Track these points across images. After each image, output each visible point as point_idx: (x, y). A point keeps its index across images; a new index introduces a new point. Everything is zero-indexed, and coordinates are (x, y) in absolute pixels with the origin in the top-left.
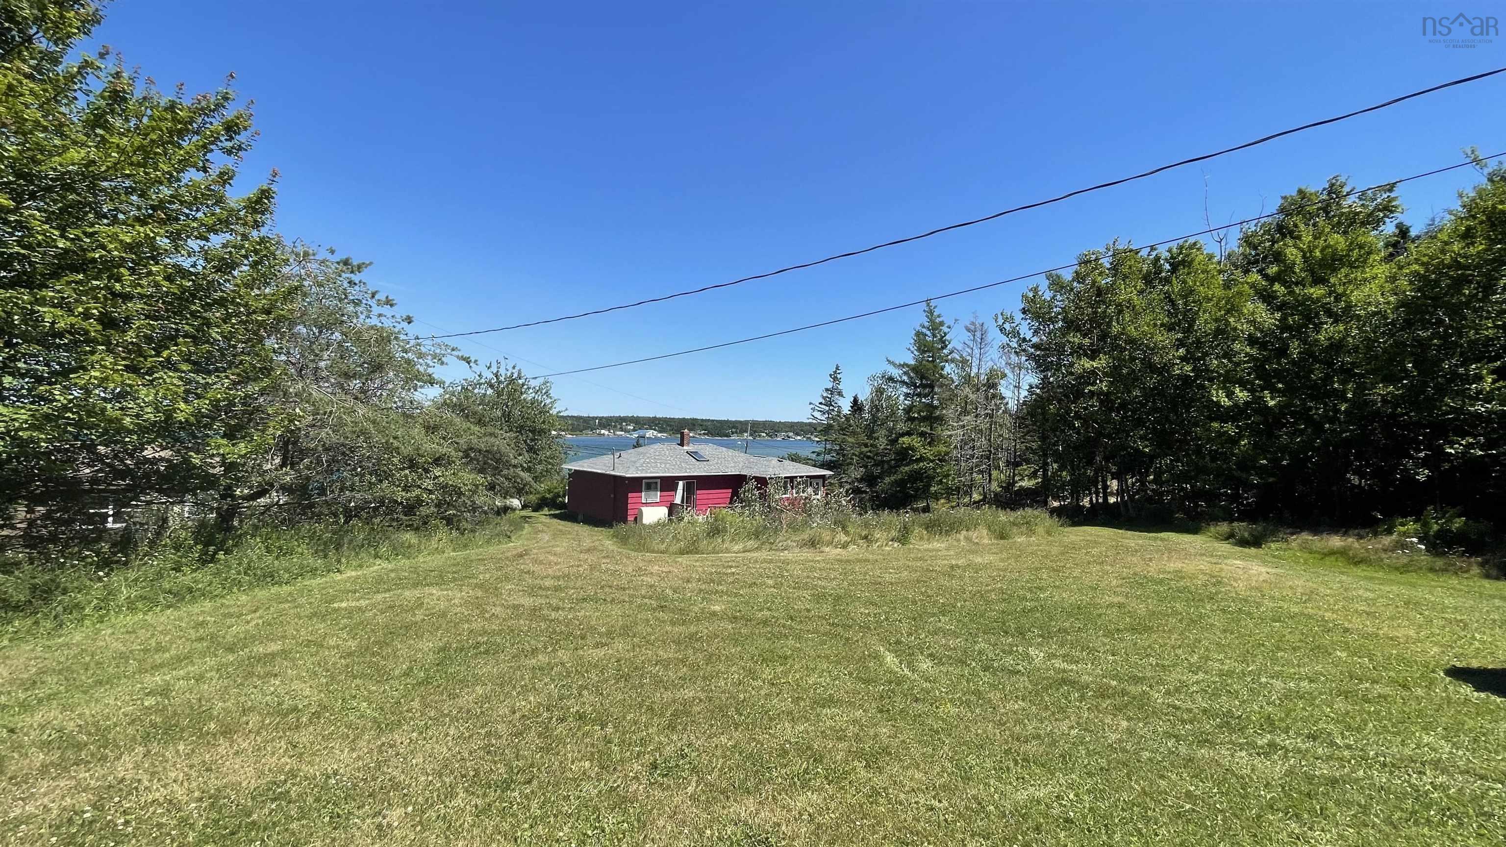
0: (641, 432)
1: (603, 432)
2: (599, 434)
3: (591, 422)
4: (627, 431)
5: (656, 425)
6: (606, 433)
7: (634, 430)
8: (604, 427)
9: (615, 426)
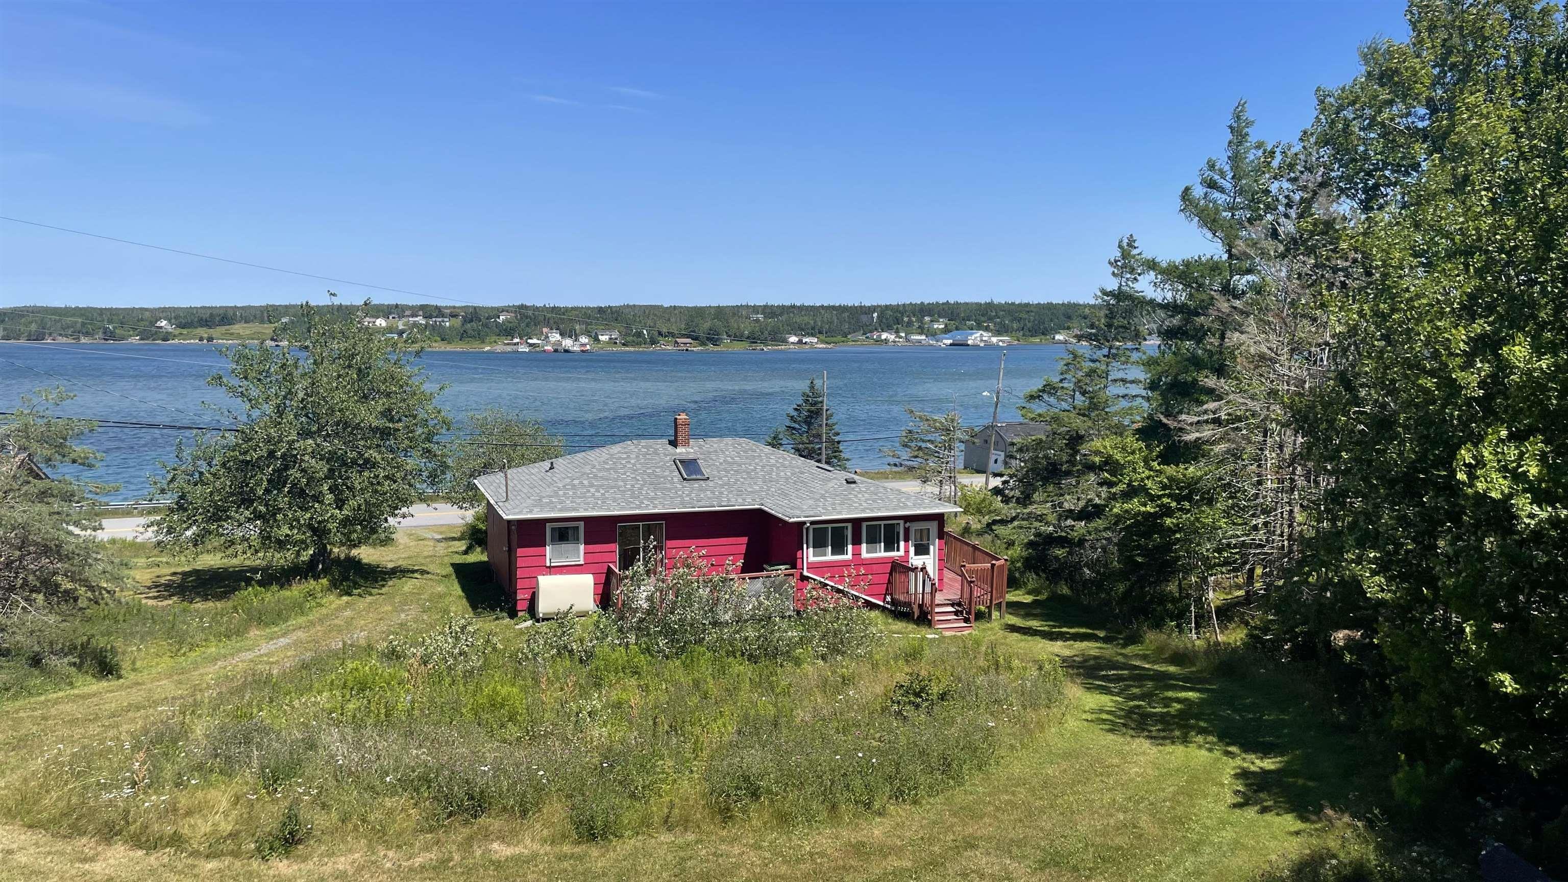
0: (959, 336)
1: (884, 336)
2: (879, 341)
3: (864, 318)
4: (932, 334)
5: (990, 319)
6: (892, 337)
7: (946, 331)
8: (888, 328)
9: (910, 323)
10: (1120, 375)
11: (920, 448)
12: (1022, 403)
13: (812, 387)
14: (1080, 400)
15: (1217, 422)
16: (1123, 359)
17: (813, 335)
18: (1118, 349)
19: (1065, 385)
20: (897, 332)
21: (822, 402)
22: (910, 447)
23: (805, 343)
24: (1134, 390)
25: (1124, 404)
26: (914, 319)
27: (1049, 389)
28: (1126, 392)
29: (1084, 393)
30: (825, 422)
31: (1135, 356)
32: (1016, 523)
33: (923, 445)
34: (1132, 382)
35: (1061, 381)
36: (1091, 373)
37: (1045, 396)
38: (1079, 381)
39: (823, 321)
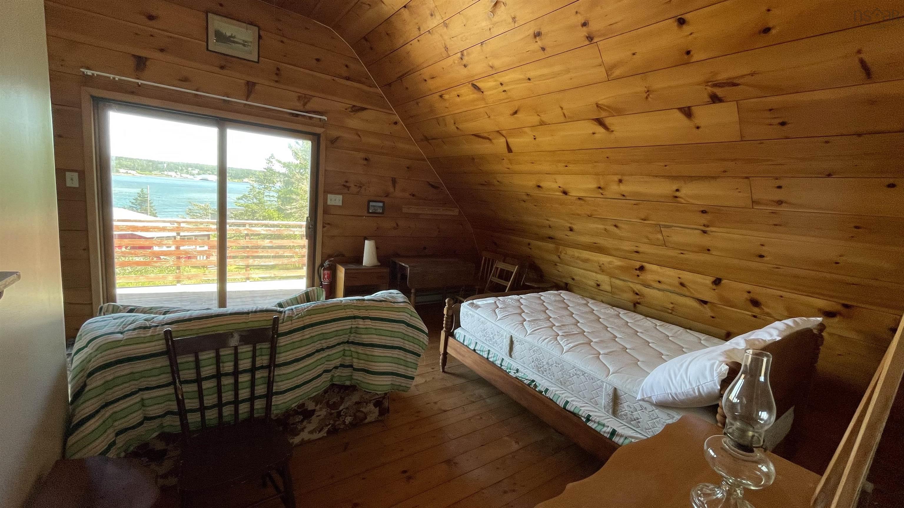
1: (170, 174)
2: (168, 175)
3: (159, 166)
4: (192, 175)
6: (174, 175)
8: (171, 171)
9: (181, 170)
10: (268, 194)
11: (194, 215)
12: (236, 200)
13: (142, 191)
14: (255, 201)
15: (296, 208)
16: (269, 189)
17: (134, 170)
18: (267, 186)
19: (250, 196)
20: (176, 172)
21: (147, 197)
22: (190, 215)
23: (130, 173)
24: (272, 199)
25: (269, 203)
26: (184, 168)
27: (245, 197)
28: (270, 199)
29: (256, 199)
30: (149, 205)
31: (273, 189)
32: (234, 238)
33: (195, 214)
34: (272, 196)
35: (249, 194)
36: (259, 192)
37: (244, 199)
38: (255, 195)
39: (138, 165)
